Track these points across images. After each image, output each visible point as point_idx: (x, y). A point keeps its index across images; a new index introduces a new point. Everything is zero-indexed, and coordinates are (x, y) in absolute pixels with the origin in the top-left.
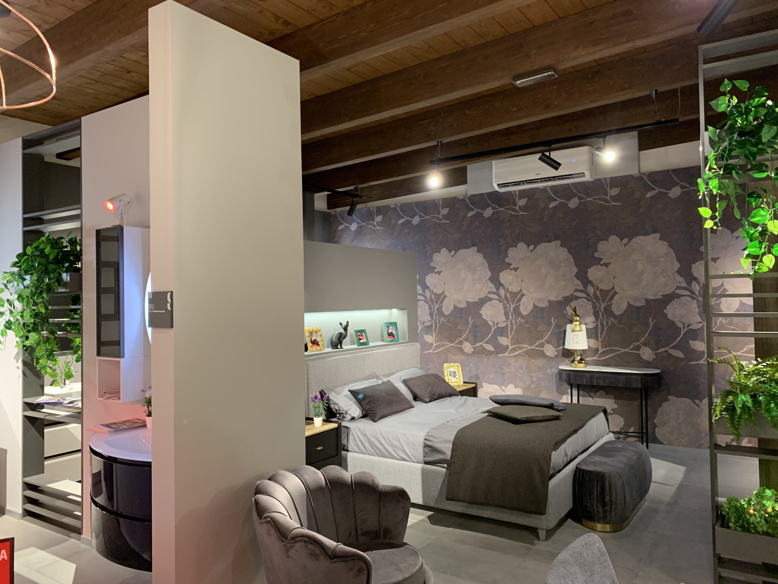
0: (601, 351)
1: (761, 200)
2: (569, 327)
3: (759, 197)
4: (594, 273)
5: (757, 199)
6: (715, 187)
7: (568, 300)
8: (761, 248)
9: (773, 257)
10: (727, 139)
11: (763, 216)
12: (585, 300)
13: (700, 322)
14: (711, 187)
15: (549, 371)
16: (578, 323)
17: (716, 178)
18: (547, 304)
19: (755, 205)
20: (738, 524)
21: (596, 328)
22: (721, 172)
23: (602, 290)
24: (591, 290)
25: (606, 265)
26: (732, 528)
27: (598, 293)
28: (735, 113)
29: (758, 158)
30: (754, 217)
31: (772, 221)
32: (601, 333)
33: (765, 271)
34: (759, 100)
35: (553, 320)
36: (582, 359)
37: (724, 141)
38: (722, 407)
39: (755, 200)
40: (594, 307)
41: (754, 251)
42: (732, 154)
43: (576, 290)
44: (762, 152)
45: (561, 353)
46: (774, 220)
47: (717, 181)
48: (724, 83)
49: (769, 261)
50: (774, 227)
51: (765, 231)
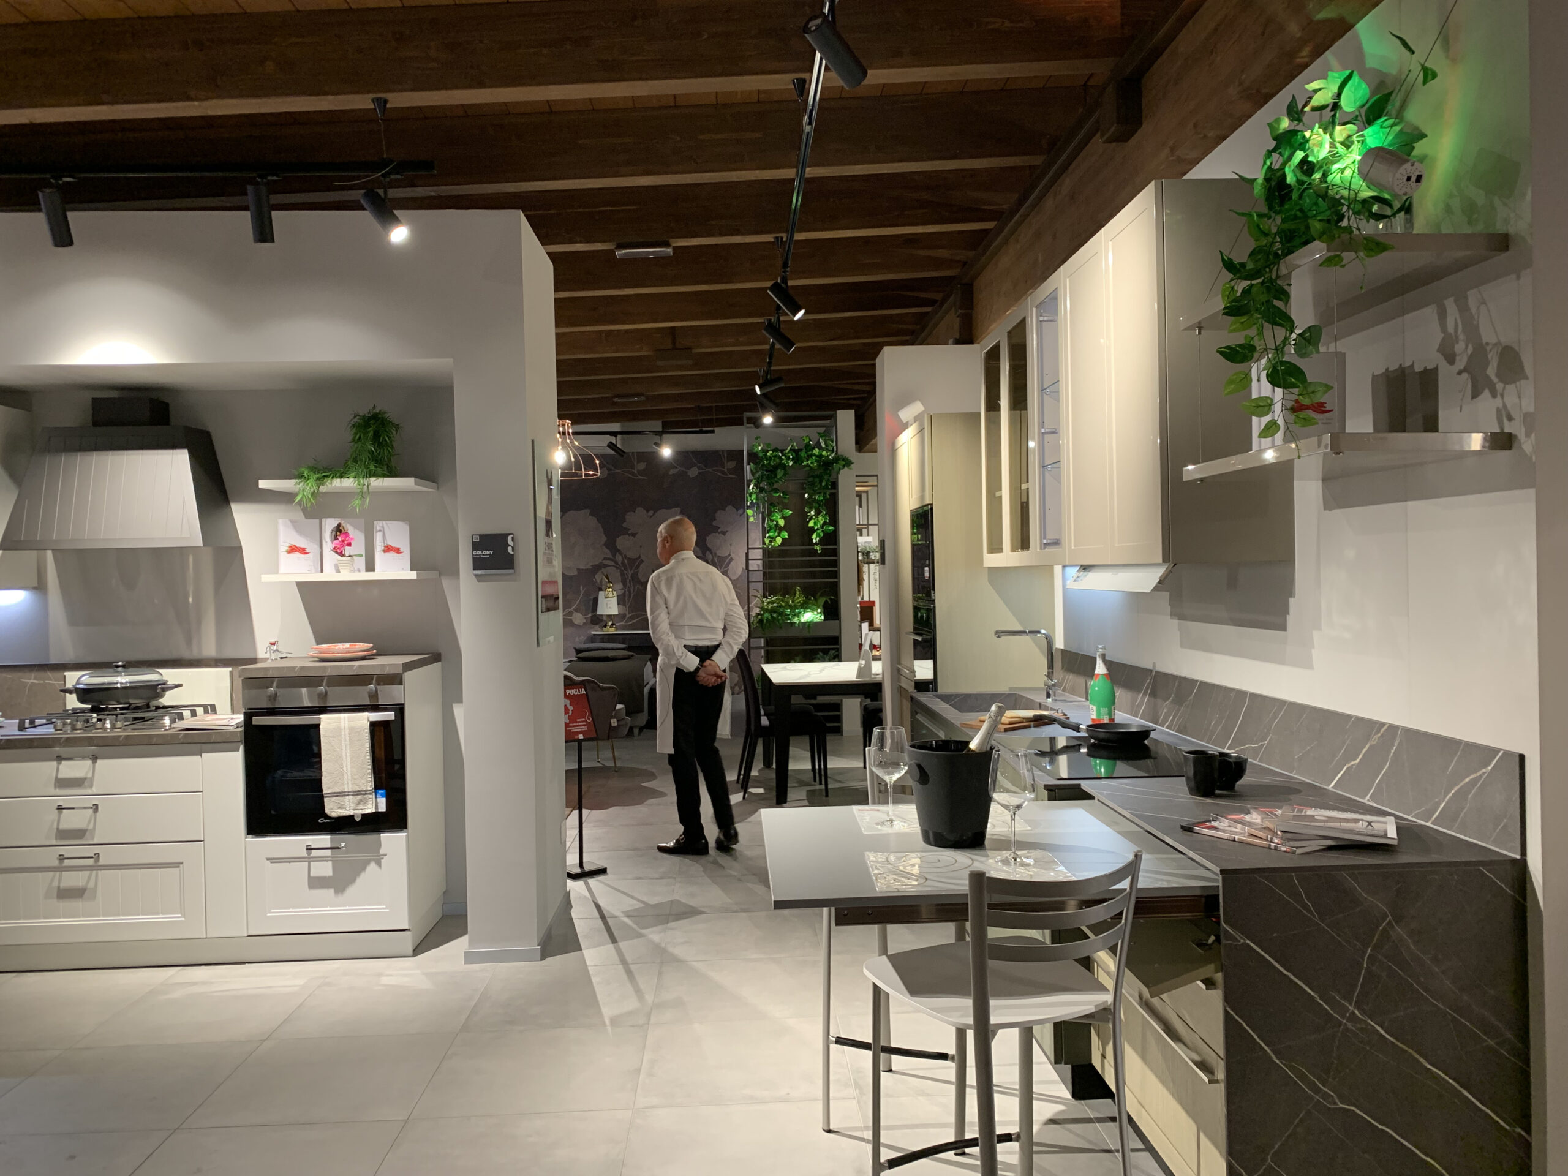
0: (628, 616)
1: (776, 508)
2: (601, 593)
3: (774, 506)
4: (621, 542)
7: (597, 568)
9: (781, 539)
11: (777, 517)
12: (614, 568)
15: (577, 639)
16: (611, 590)
18: (576, 573)
21: (624, 595)
22: (758, 490)
23: (629, 559)
24: (619, 558)
25: (634, 535)
27: (626, 561)
29: (775, 485)
31: (781, 519)
32: (629, 599)
35: (581, 588)
36: (613, 624)
40: (622, 575)
41: (772, 535)
43: (605, 559)
44: (777, 482)
45: (589, 620)
49: (779, 541)
50: (782, 523)
51: (777, 525)
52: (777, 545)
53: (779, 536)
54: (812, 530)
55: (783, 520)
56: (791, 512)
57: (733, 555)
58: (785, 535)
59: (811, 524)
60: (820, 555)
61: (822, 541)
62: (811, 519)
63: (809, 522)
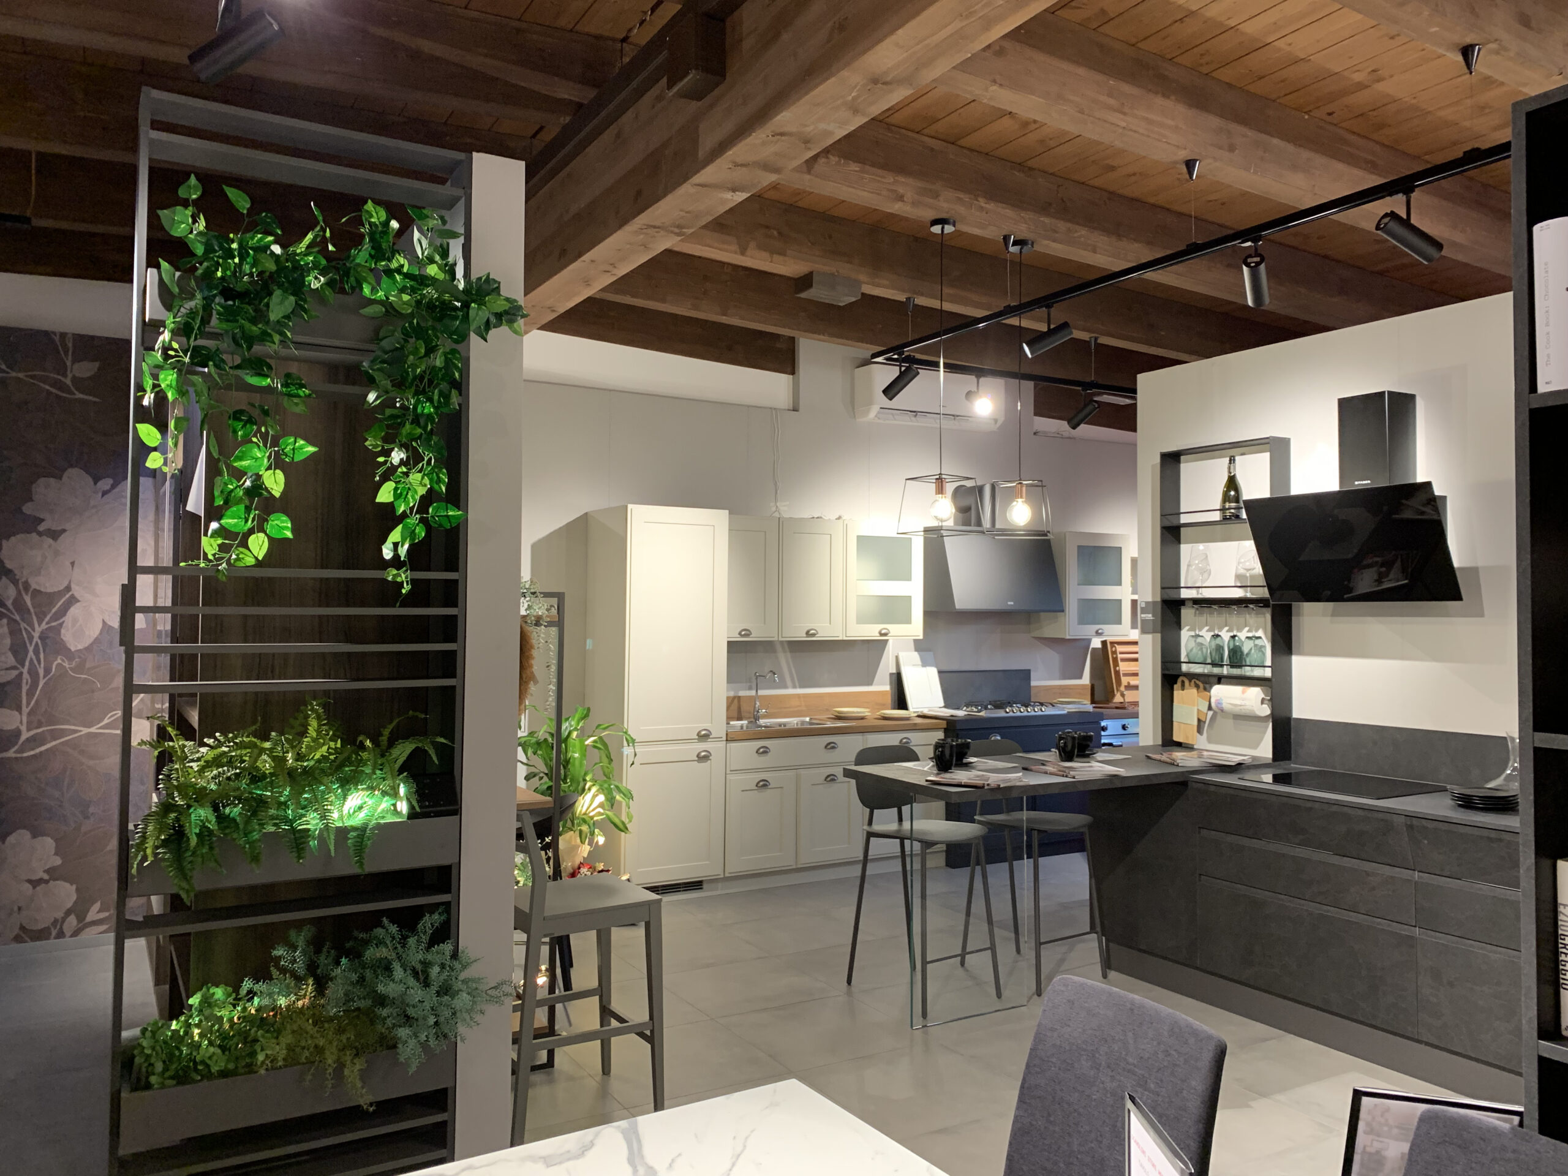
1: (255, 427)
3: (251, 421)
4: (18, 551)
5: (248, 426)
6: (170, 386)
8: (246, 521)
9: (266, 539)
10: (199, 296)
11: (256, 459)
13: (14, 668)
14: (163, 386)
17: (174, 369)
19: (242, 436)
20: (167, 1074)
22: (187, 360)
25: (54, 534)
26: (156, 1086)
28: (217, 248)
29: (257, 348)
30: (240, 459)
31: (272, 471)
33: (248, 564)
34: (261, 239)
37: (192, 297)
38: (158, 838)
39: (244, 426)
41: (235, 525)
42: (207, 329)
44: (264, 337)
46: (275, 469)
47: (175, 375)
48: (188, 182)
49: (259, 546)
50: (275, 483)
51: (258, 489)
52: (250, 561)
53: (262, 529)
54: (388, 517)
55: (280, 475)
56: (311, 449)
57: (76, 590)
58: (282, 526)
59: (385, 495)
60: (410, 600)
61: (419, 556)
62: (385, 478)
63: (379, 486)
